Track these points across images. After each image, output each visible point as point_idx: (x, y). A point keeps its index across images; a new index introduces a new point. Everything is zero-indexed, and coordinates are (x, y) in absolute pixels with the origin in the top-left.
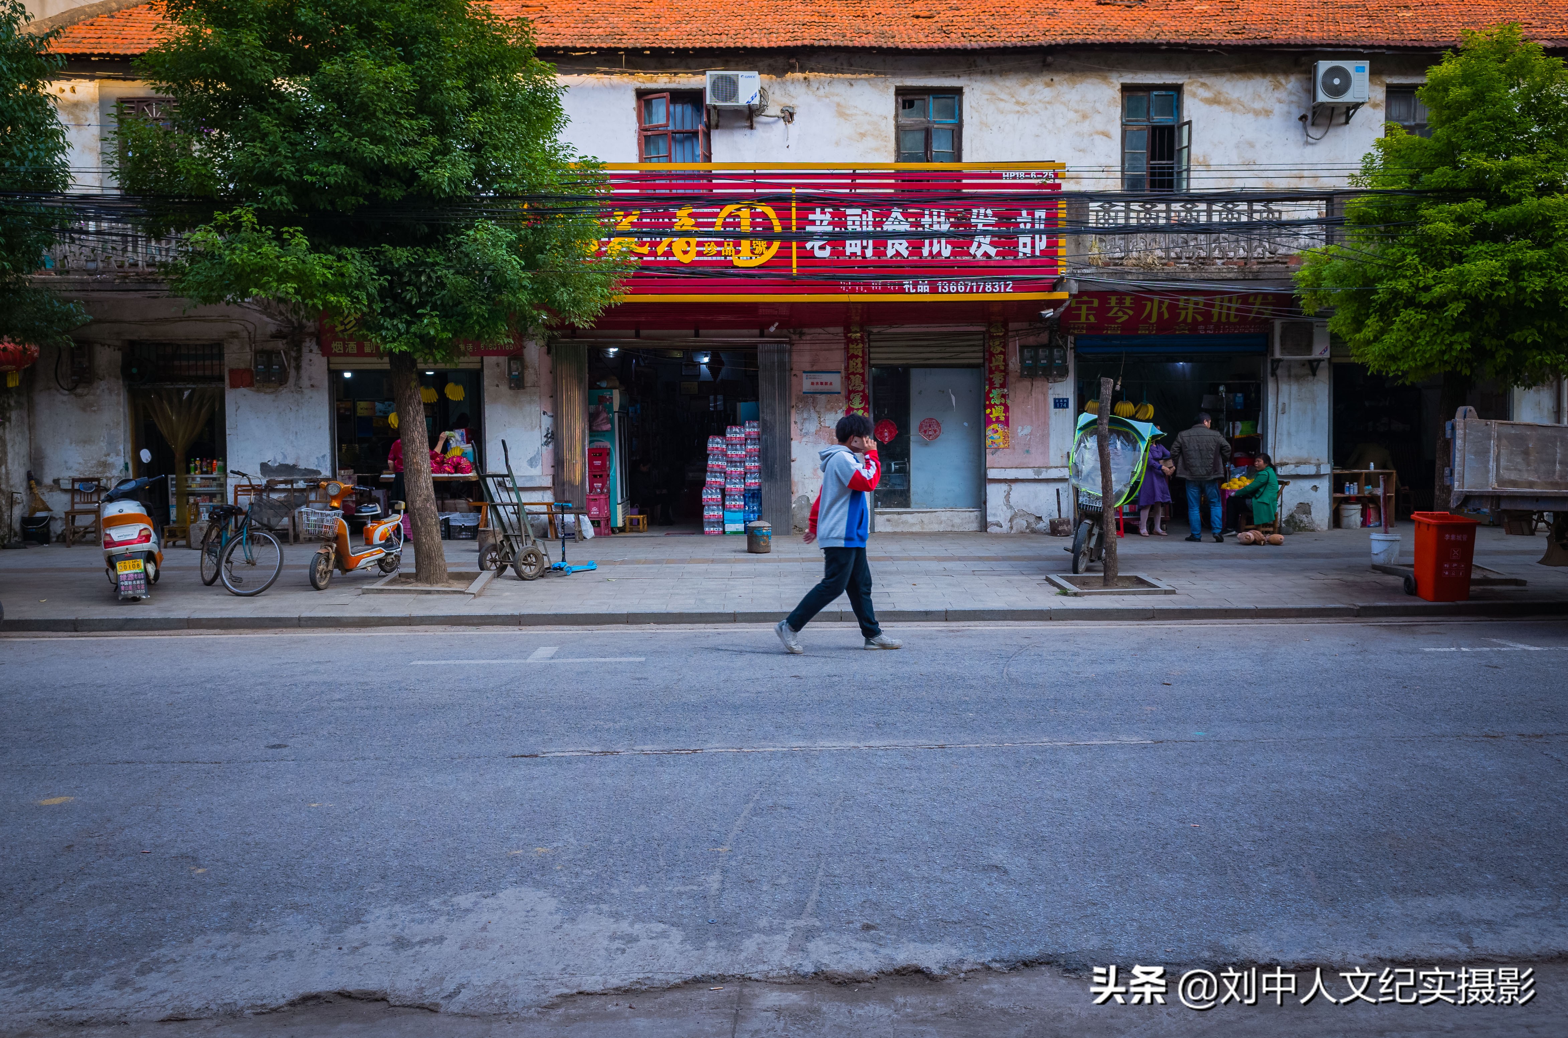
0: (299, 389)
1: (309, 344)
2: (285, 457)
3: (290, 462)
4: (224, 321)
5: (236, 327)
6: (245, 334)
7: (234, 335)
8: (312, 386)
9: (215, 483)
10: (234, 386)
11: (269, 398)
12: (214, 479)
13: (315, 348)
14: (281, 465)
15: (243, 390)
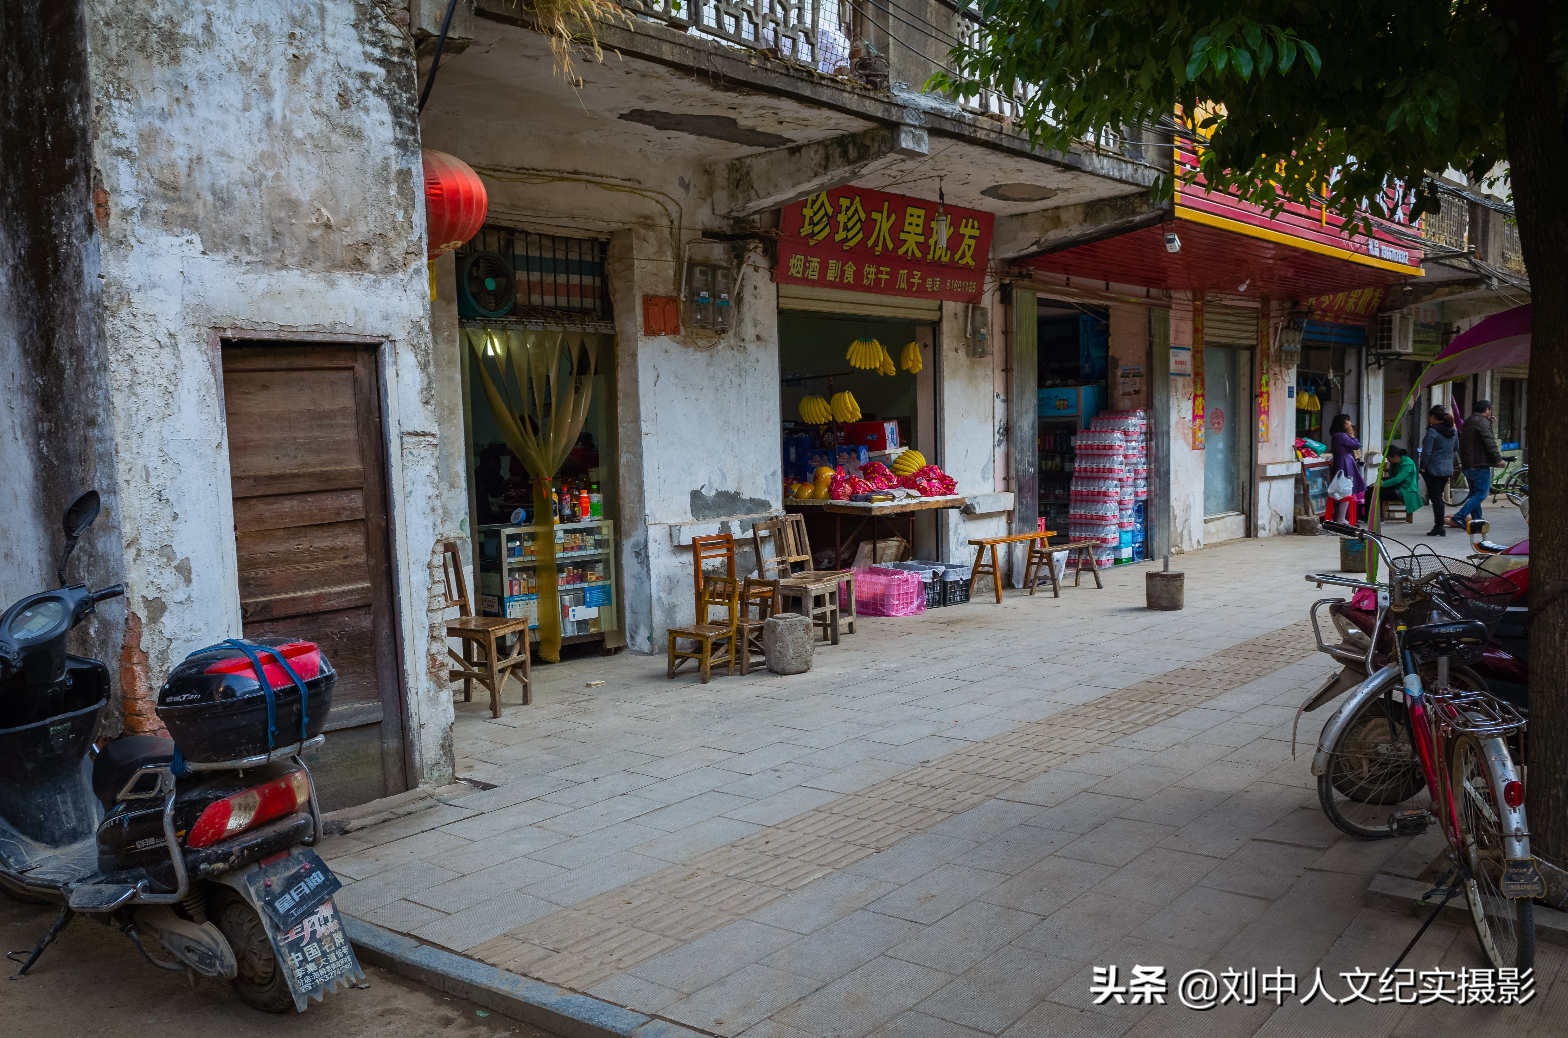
0: (741, 344)
1: (756, 257)
2: (724, 477)
3: (731, 488)
4: (632, 191)
5: (651, 207)
6: (665, 222)
7: (648, 223)
8: (758, 337)
9: (590, 540)
10: (651, 331)
11: (701, 357)
12: (589, 531)
13: (763, 263)
14: (720, 494)
15: (664, 341)
